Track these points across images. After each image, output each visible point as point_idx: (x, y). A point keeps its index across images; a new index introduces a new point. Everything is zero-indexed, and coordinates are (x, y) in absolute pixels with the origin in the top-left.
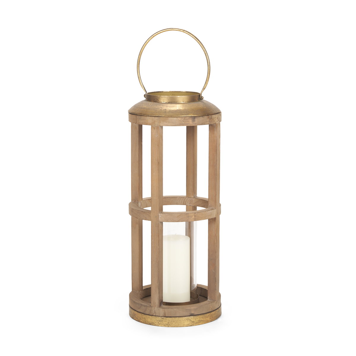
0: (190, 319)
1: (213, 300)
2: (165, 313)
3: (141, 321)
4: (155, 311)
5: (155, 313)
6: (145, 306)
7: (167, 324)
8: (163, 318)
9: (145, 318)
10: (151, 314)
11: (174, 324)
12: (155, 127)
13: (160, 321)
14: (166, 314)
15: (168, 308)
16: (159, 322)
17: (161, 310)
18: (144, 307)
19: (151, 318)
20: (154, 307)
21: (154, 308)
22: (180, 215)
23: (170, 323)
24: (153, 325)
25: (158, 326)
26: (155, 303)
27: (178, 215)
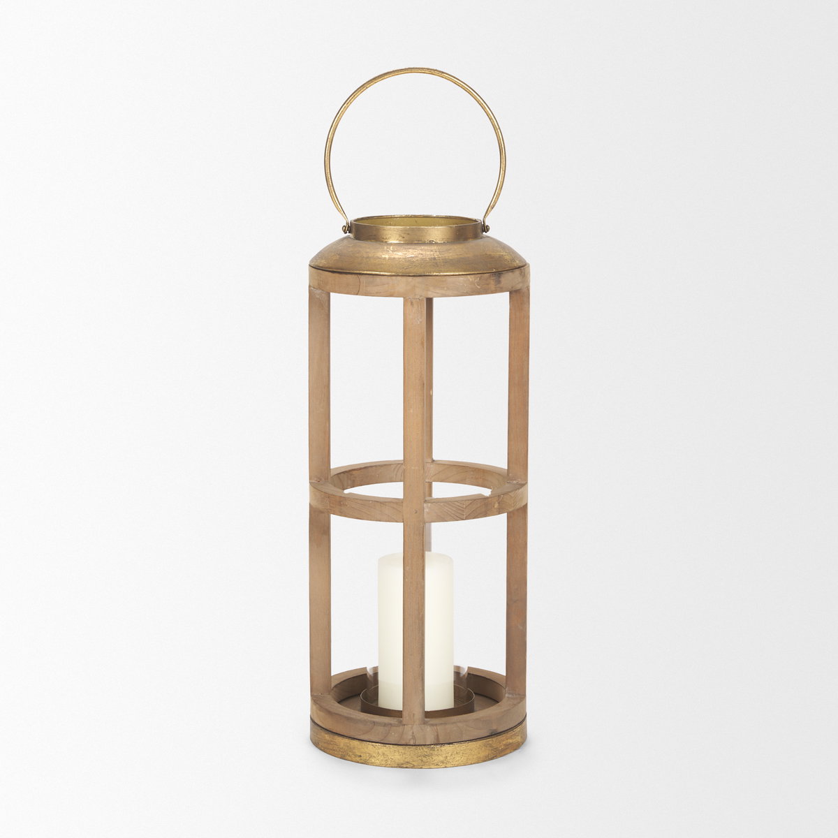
0: (490, 742)
1: (519, 694)
2: (438, 735)
3: (373, 761)
4: (413, 733)
5: (414, 737)
6: (385, 725)
7: (443, 762)
8: (433, 749)
9: (384, 754)
10: (403, 743)
11: (458, 759)
12: (414, 301)
13: (425, 756)
14: (440, 738)
15: (445, 724)
16: (424, 759)
17: (428, 729)
18: (382, 728)
19: (403, 751)
20: (410, 726)
21: (412, 728)
22: (471, 503)
23: (448, 758)
24: (407, 768)
25: (421, 768)
26: (414, 714)
27: (468, 503)
